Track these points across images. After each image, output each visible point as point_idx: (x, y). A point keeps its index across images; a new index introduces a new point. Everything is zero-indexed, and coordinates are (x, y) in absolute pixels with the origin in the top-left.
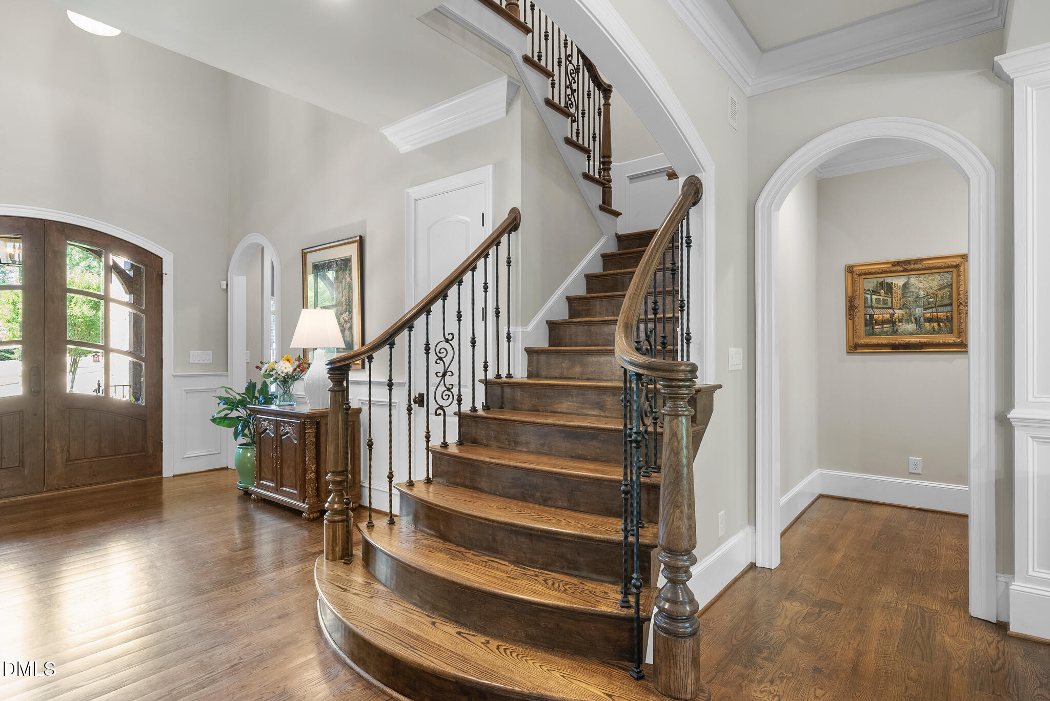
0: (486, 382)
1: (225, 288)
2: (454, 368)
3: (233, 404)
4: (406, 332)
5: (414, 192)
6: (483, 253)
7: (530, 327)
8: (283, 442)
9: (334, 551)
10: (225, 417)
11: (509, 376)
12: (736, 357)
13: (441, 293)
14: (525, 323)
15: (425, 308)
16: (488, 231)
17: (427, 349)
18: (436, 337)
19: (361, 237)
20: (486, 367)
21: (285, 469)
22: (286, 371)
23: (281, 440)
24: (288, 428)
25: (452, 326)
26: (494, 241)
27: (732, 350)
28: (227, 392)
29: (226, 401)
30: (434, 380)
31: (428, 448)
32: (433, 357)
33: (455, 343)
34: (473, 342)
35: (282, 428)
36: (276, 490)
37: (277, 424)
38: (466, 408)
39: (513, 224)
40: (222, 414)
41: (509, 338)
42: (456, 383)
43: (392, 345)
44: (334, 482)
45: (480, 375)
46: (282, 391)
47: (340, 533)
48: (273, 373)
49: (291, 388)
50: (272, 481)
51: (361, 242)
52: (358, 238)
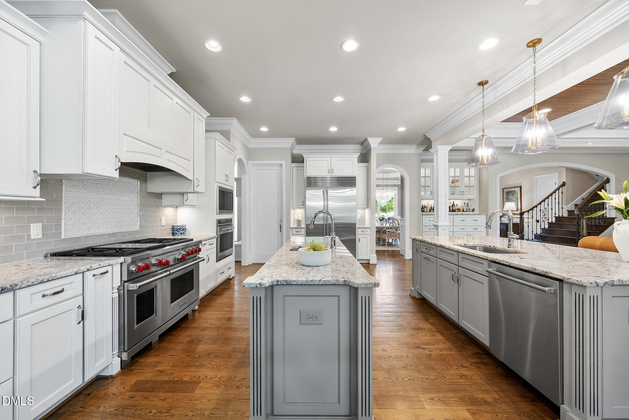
0: (556, 217)
2: (547, 214)
4: (536, 208)
5: (536, 177)
6: (555, 192)
7: (568, 206)
11: (562, 216)
13: (544, 201)
14: (567, 205)
15: (540, 204)
16: (557, 186)
17: (540, 211)
18: (542, 208)
20: (555, 214)
25: (546, 206)
26: (558, 189)
30: (542, 216)
31: (541, 228)
32: (542, 212)
34: (552, 209)
38: (550, 221)
39: (564, 184)
41: (562, 208)
42: (547, 216)
43: (533, 210)
44: (521, 232)
45: (554, 215)
51: (521, 187)
52: (519, 186)
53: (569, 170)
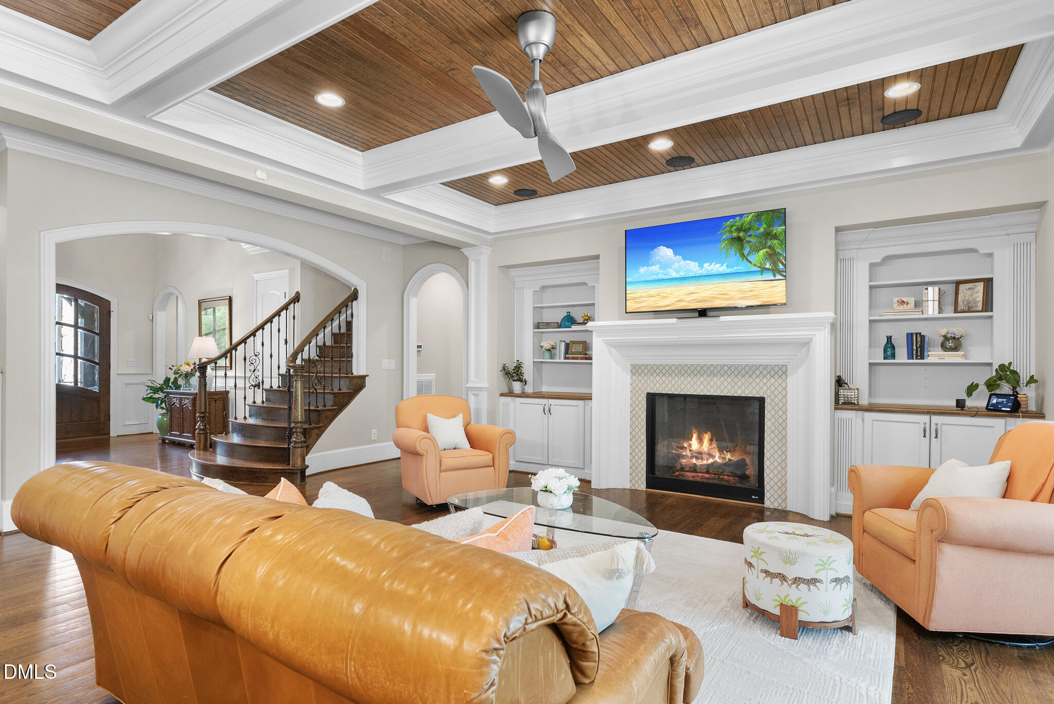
0: (279, 375)
1: (151, 319)
2: (260, 367)
3: (156, 390)
4: (234, 351)
5: (256, 276)
6: (278, 313)
8: (184, 409)
9: (199, 447)
10: (151, 397)
12: (389, 364)
13: (253, 334)
15: (244, 341)
16: (284, 300)
17: (245, 359)
18: (250, 354)
19: (230, 297)
20: (279, 367)
21: (185, 423)
22: (186, 370)
23: (183, 408)
24: (186, 401)
25: (259, 348)
26: (286, 307)
27: (385, 361)
28: (152, 383)
29: (151, 388)
32: (248, 363)
33: (260, 356)
34: (271, 356)
35: (183, 401)
36: (180, 436)
37: (181, 399)
38: (267, 386)
39: (296, 299)
40: (149, 396)
42: (260, 373)
43: (226, 357)
44: (200, 417)
45: (275, 371)
46: (184, 382)
47: (202, 439)
48: (179, 372)
49: (190, 380)
50: (178, 431)
51: (232, 299)
52: (228, 298)
53: (307, 266)
